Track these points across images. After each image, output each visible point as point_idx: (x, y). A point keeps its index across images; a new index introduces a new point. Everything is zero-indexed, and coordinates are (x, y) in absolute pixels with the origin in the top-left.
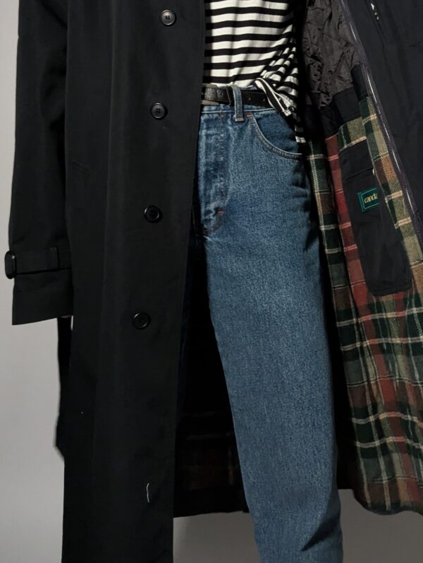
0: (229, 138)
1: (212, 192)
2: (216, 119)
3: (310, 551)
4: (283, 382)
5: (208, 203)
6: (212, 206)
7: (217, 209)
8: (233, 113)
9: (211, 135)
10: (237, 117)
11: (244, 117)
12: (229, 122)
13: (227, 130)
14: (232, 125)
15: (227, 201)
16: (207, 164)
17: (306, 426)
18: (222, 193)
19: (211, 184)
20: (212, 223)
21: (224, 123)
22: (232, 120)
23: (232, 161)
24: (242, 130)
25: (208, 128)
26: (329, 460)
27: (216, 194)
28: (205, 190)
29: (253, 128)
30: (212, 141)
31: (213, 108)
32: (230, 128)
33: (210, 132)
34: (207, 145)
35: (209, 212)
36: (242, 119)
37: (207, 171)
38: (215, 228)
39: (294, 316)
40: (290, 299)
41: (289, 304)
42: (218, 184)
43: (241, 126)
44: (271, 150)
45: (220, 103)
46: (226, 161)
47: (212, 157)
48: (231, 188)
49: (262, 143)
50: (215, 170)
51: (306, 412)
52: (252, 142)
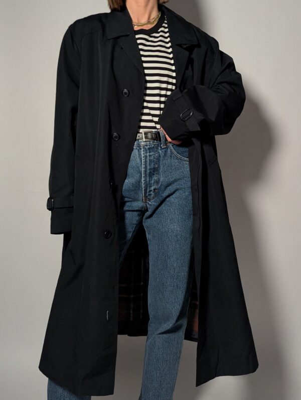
0: (160, 156)
1: (152, 182)
2: (153, 147)
3: (161, 336)
4: (167, 265)
5: (150, 187)
6: (152, 188)
7: (154, 189)
8: (161, 144)
9: (151, 155)
10: (163, 146)
11: (166, 145)
12: (160, 149)
13: (159, 152)
14: (161, 150)
15: (159, 185)
16: (150, 169)
17: (174, 286)
18: (157, 182)
19: (152, 178)
20: (152, 196)
21: (157, 148)
22: (161, 147)
23: (162, 167)
24: (166, 151)
25: (150, 152)
26: (182, 303)
27: (154, 183)
28: (149, 181)
29: (171, 150)
30: (152, 158)
31: (151, 142)
32: (160, 151)
33: (151, 154)
34: (150, 160)
35: (151, 191)
36: (165, 147)
37: (150, 172)
38: (153, 198)
39: (178, 237)
40: (178, 229)
41: (177, 231)
42: (155, 178)
43: (165, 150)
44: (181, 159)
45: (154, 140)
46: (159, 167)
47: (152, 166)
48: (161, 180)
49: (176, 156)
50: (154, 171)
51: (175, 280)
52: (171, 156)
